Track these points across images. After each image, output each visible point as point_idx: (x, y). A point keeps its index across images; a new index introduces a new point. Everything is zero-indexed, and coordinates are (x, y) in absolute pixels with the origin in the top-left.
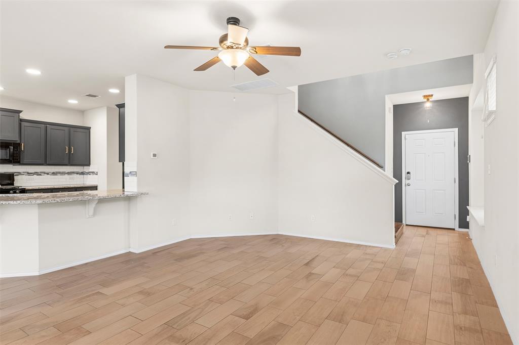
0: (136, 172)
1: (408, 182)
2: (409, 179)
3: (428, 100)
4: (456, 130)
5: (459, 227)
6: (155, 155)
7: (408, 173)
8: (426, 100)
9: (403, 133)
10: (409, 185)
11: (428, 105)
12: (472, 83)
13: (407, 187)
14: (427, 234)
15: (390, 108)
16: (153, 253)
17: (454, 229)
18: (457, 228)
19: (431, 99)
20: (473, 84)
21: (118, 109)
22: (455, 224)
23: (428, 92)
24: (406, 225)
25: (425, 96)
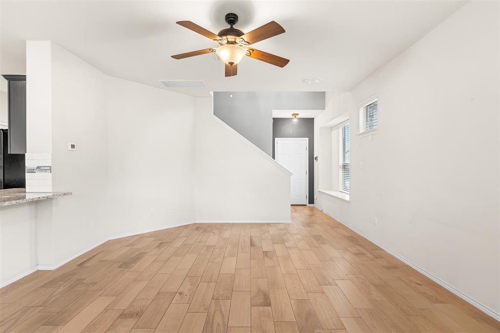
0: (50, 167)
3: (295, 117)
4: (308, 139)
5: (309, 204)
6: (73, 146)
8: (293, 117)
9: (276, 138)
11: (295, 120)
16: (80, 265)
17: (306, 205)
18: (308, 204)
19: (298, 117)
21: (7, 81)
22: (306, 202)
23: (295, 112)
25: (293, 115)
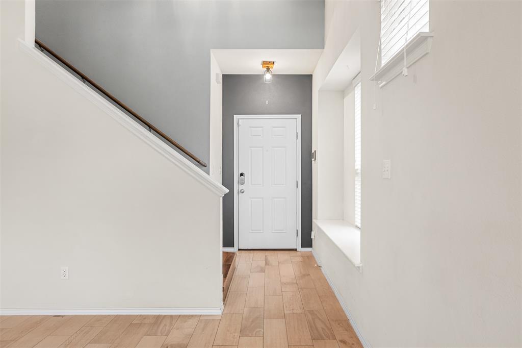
1: (241, 187)
2: (243, 184)
3: (268, 69)
4: (299, 117)
5: (302, 247)
7: (242, 175)
9: (234, 116)
10: (242, 193)
11: (268, 77)
12: (324, 48)
13: (241, 194)
14: (267, 263)
15: (217, 75)
17: (296, 250)
18: (299, 249)
19: (272, 68)
20: (325, 50)
22: (297, 242)
23: (268, 57)
24: (239, 250)
25: (264, 63)
